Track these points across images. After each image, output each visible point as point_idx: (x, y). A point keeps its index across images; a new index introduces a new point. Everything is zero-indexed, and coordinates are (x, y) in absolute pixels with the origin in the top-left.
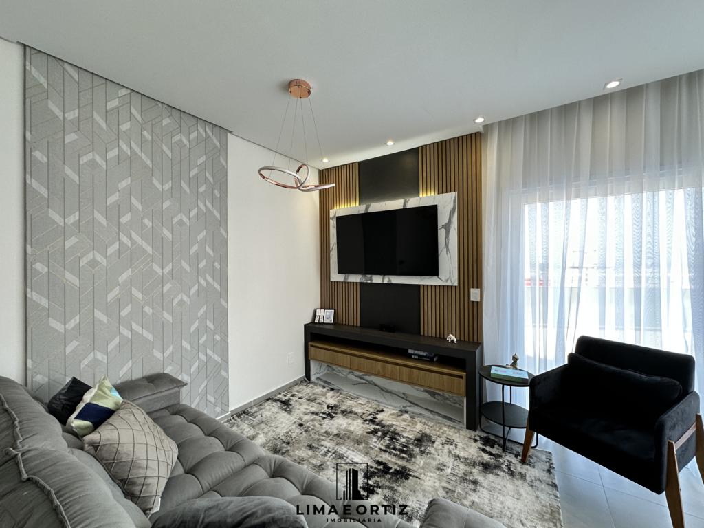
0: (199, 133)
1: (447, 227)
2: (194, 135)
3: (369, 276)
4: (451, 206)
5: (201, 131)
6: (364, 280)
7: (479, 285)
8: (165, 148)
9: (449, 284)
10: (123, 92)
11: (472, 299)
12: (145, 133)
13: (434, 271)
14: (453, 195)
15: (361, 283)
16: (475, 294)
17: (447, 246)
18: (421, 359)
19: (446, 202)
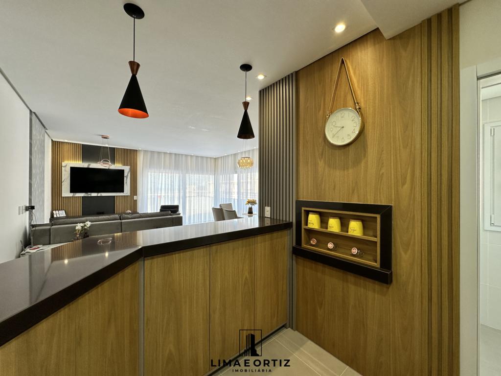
1: (127, 177)
3: (90, 193)
6: (86, 195)
7: (136, 194)
9: (127, 195)
13: (122, 191)
14: (129, 167)
15: (82, 197)
16: (135, 198)
17: (126, 183)
19: (127, 169)
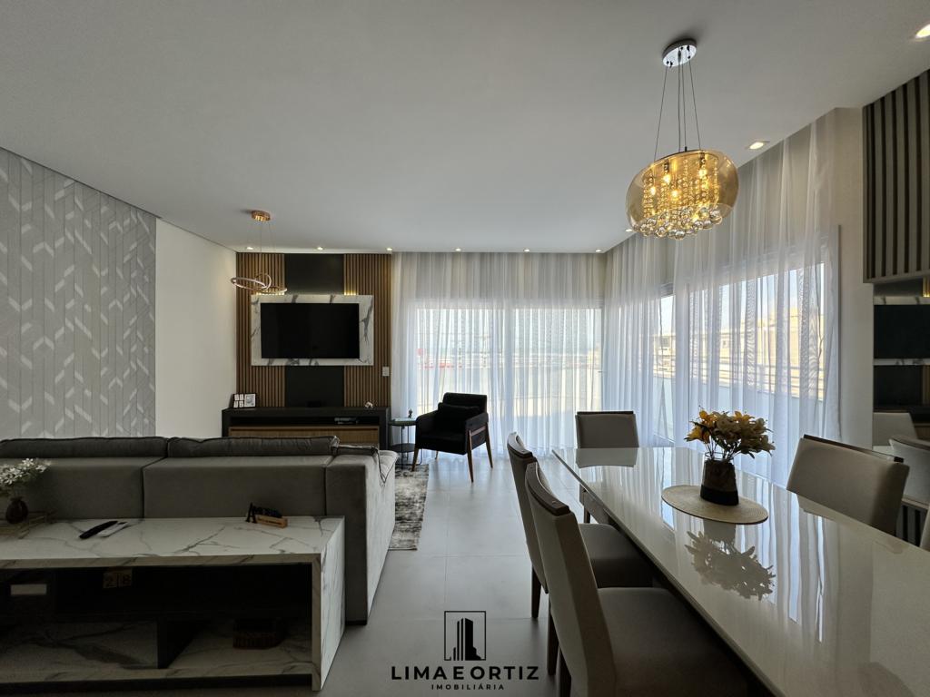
0: (131, 220)
1: (366, 321)
2: (127, 222)
3: (296, 360)
4: (370, 305)
5: (133, 217)
6: (290, 364)
7: (388, 364)
8: (102, 235)
9: (367, 364)
10: (69, 182)
11: (384, 375)
12: (87, 222)
13: (356, 355)
14: (371, 297)
15: (286, 367)
16: (385, 371)
17: (366, 335)
18: (345, 423)
19: (365, 302)
